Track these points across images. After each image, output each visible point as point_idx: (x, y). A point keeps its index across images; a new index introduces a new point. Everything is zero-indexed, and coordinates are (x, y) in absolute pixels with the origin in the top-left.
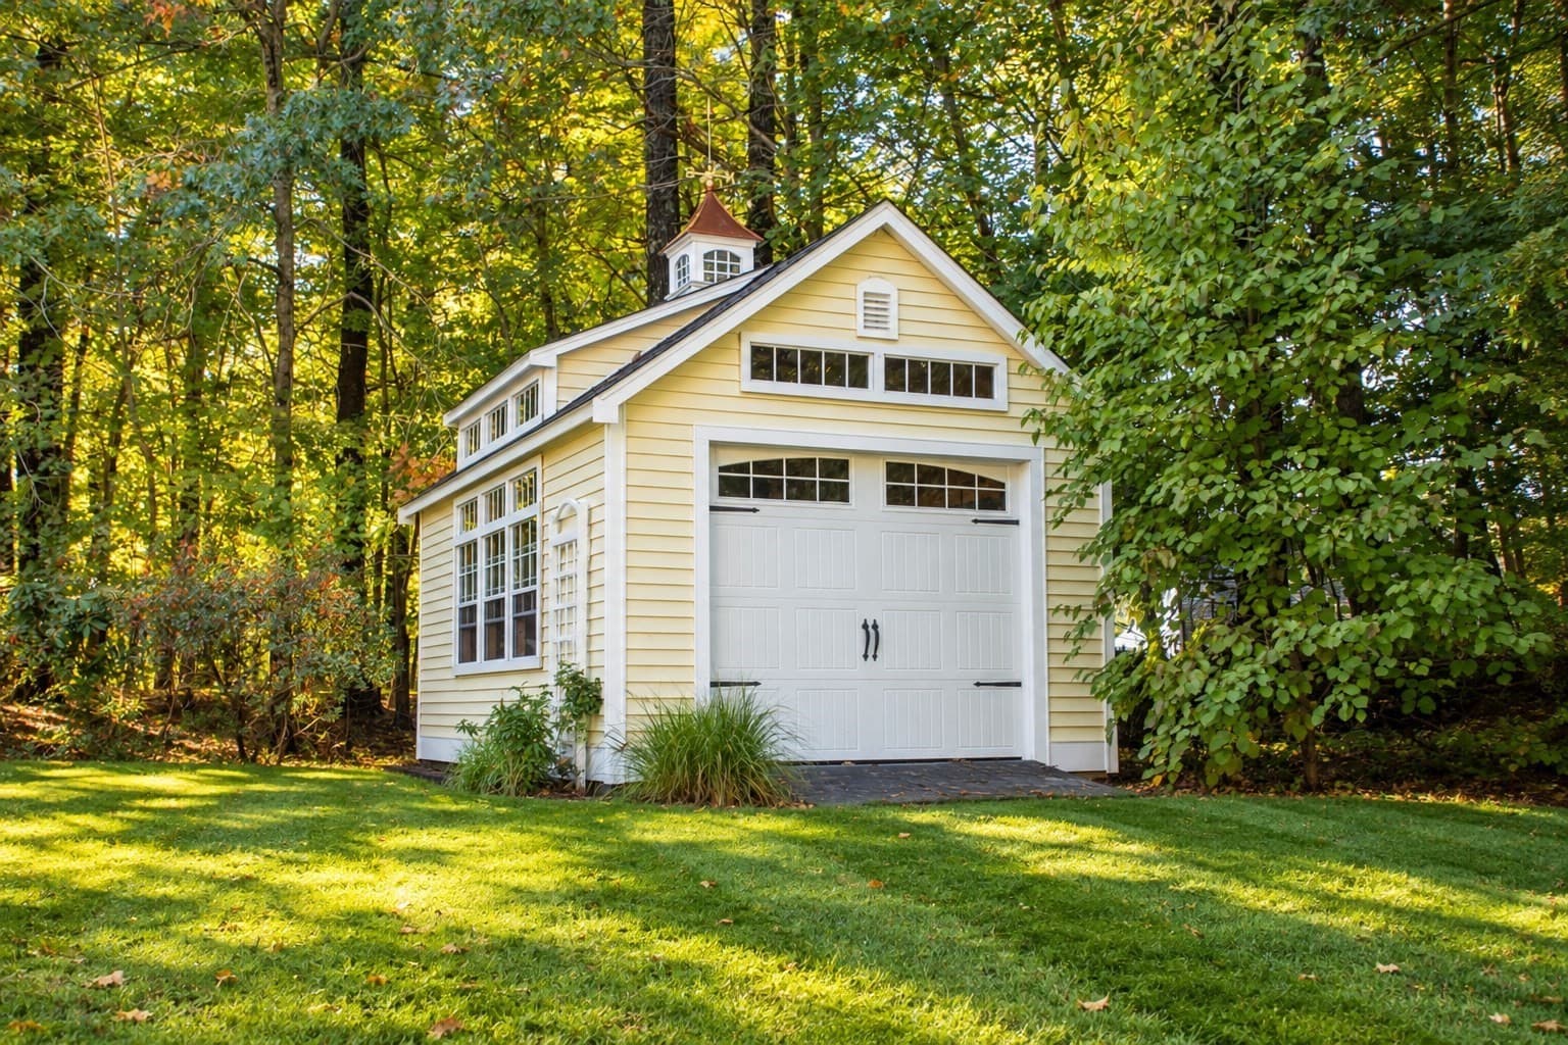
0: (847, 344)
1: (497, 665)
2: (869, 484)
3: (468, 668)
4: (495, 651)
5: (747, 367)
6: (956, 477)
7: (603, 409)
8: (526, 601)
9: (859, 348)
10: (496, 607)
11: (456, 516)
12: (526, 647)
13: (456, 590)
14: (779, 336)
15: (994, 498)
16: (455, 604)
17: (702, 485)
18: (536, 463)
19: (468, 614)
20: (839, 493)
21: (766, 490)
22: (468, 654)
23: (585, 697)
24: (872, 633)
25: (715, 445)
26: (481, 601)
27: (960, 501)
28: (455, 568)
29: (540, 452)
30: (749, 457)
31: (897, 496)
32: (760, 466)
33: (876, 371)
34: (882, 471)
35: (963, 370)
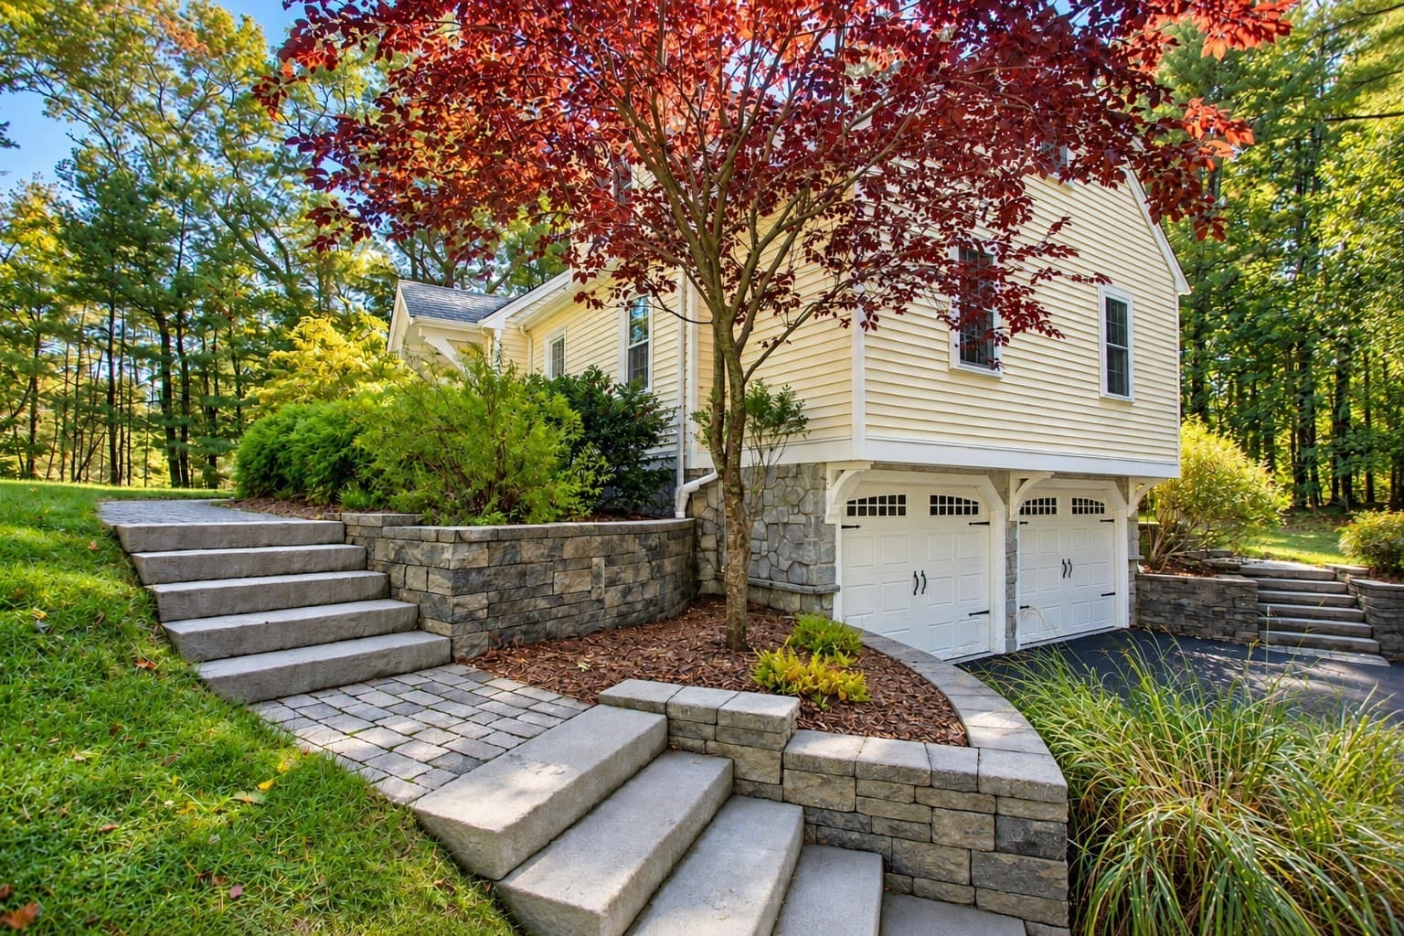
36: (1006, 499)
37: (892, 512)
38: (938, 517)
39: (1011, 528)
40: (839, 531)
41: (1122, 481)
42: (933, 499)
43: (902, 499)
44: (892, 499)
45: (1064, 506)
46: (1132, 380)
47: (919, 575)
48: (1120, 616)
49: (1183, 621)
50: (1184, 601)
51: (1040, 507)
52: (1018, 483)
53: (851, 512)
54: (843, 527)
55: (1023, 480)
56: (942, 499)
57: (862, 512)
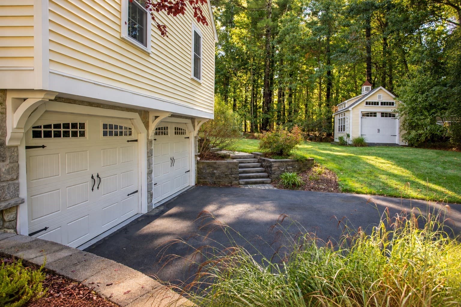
0: (376, 101)
1: (341, 132)
2: (379, 115)
3: (339, 132)
4: (341, 131)
5: (365, 104)
6: (389, 114)
7: (350, 109)
8: (344, 126)
9: (378, 101)
10: (342, 126)
11: (338, 116)
12: (344, 130)
13: (338, 124)
14: (368, 101)
15: (394, 116)
16: (338, 125)
17: (360, 115)
18: (345, 112)
19: (339, 126)
20: (375, 116)
21: (368, 116)
22: (339, 131)
23: (348, 136)
24: (379, 130)
25: (362, 112)
26: (340, 125)
27: (390, 116)
28: (338, 121)
29: (346, 111)
30: (366, 113)
31: (382, 116)
32: (367, 114)
33: (380, 104)
34: (381, 114)
35: (390, 103)
36: (147, 126)
37: (75, 134)
38: (108, 137)
39: (149, 143)
40: (22, 151)
41: (193, 119)
42: (105, 126)
43: (82, 126)
44: (74, 126)
45: (171, 131)
46: (202, 74)
47: (95, 177)
48: (192, 181)
49: (214, 179)
50: (215, 171)
51: (161, 131)
52: (154, 118)
53: (37, 134)
54: (27, 147)
55: (156, 117)
56: (111, 126)
57: (48, 135)
